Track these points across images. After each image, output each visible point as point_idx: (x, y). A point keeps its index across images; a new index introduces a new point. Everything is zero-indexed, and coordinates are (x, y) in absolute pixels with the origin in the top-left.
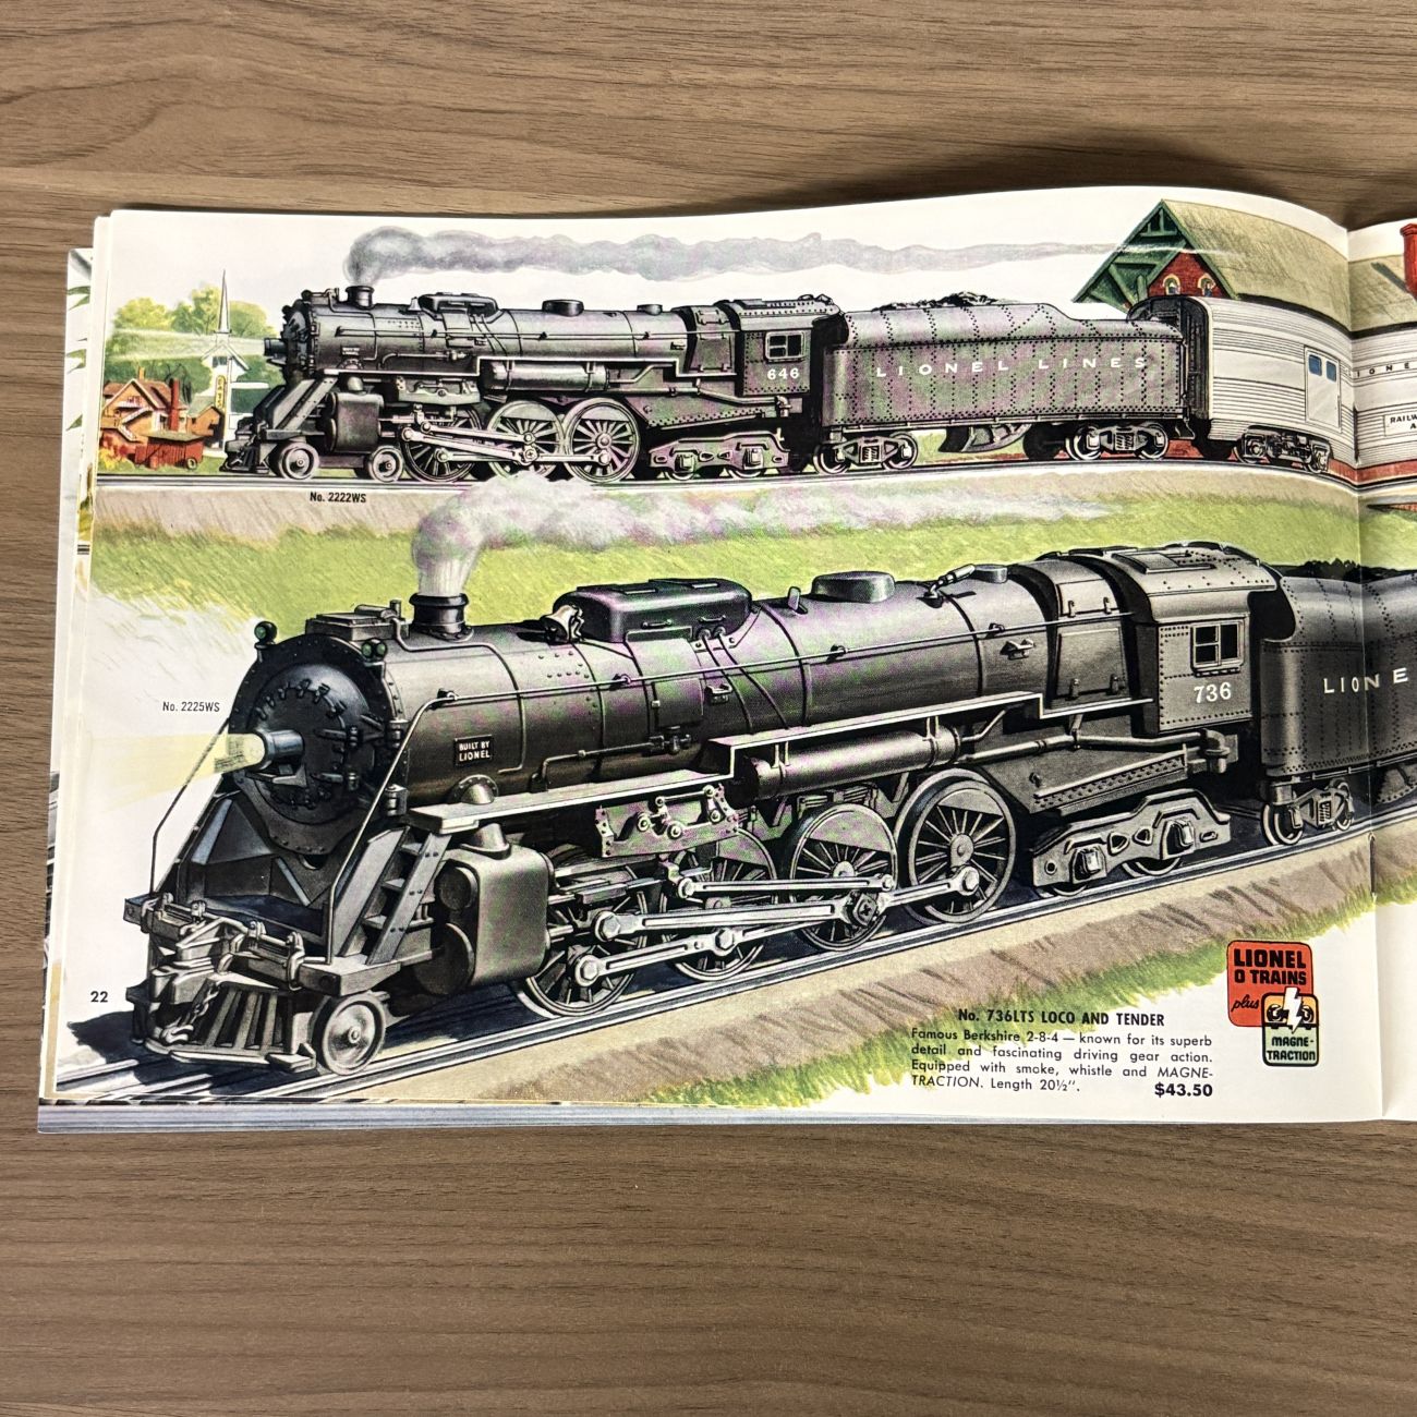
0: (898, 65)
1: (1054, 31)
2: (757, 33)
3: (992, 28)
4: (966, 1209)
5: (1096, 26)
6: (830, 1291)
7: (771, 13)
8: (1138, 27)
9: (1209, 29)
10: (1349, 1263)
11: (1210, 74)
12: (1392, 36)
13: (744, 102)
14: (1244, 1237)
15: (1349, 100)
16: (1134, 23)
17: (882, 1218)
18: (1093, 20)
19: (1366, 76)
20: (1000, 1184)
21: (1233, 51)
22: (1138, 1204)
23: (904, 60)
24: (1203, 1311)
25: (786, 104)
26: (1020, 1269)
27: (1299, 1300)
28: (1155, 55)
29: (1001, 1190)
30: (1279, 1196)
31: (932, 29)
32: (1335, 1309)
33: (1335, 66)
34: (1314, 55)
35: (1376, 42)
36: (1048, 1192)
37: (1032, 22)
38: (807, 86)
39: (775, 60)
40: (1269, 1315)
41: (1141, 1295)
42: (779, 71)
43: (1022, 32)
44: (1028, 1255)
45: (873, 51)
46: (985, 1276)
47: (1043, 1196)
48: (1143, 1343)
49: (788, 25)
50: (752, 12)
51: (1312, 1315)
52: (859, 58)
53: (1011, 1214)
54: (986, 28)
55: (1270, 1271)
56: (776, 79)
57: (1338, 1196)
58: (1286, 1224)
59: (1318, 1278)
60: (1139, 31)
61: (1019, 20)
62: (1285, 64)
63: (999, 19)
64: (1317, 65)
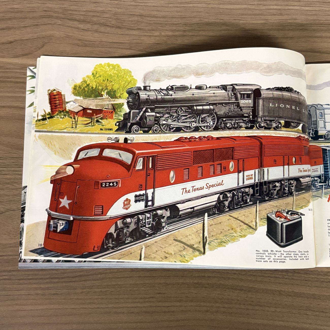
1: (248, 21)
2: (181, 23)
3: (234, 21)
4: (238, 291)
5: (258, 20)
6: (207, 311)
7: (184, 19)
8: (267, 20)
9: (284, 20)
10: (325, 301)
11: (284, 30)
12: (325, 20)
13: (178, 39)
14: (301, 296)
15: (316, 35)
16: (267, 19)
17: (218, 294)
18: (257, 18)
19: (319, 30)
20: (245, 285)
21: (289, 25)
22: (277, 289)
23: (214, 29)
24: (292, 313)
25: (188, 39)
26: (250, 305)
27: (314, 310)
28: (271, 26)
29: (246, 287)
30: (309, 286)
32: (323, 312)
33: (313, 27)
34: (307, 25)
35: (322, 22)
36: (256, 287)
37: (243, 19)
38: (193, 35)
39: (185, 30)
40: (308, 314)
41: (278, 310)
42: (186, 32)
43: (241, 22)
44: (252, 301)
45: (207, 27)
46: (242, 306)
47: (255, 288)
48: (279, 321)
49: (188, 21)
50: (179, 19)
51: (317, 313)
52: (204, 29)
53: (248, 292)
54: (233, 21)
55: (307, 303)
56: (185, 34)
57: (322, 286)
58: (311, 293)
59: (318, 305)
60: (267, 21)
61: (240, 19)
62: (301, 27)
63: (236, 19)
64: (308, 27)
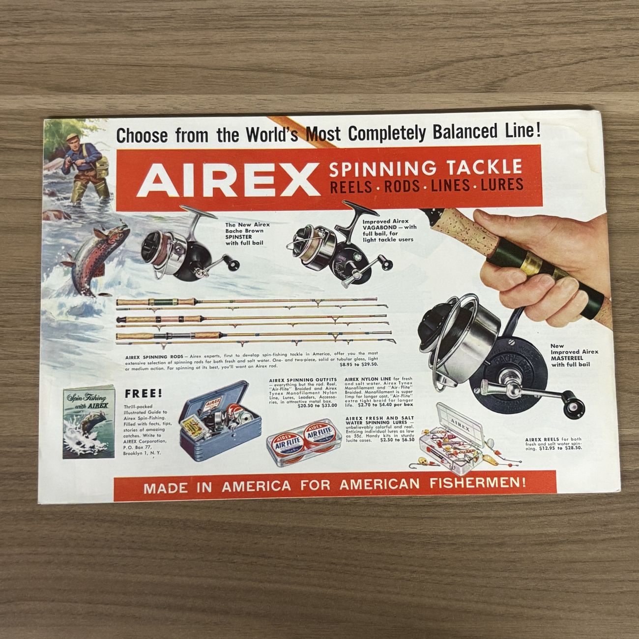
0: (71, 32)
1: (138, 13)
2: (8, 21)
3: (111, 14)
4: (107, 524)
5: (156, 11)
6: (49, 562)
7: (15, 12)
8: (173, 10)
9: (205, 9)
10: (269, 537)
11: (205, 29)
12: (284, 8)
13: (4, 52)
14: (224, 528)
15: (266, 37)
16: (172, 8)
17: (71, 531)
18: (155, 8)
19: (273, 26)
20: (121, 513)
21: (215, 18)
22: (179, 517)
23: (72, 30)
24: (207, 561)
25: (22, 51)
26: (129, 548)
27: (247, 553)
28: (182, 22)
29: (121, 515)
30: (239, 510)
31: (85, 16)
32: (263, 556)
33: (260, 23)
34: (250, 18)
35: (277, 11)
36: (141, 515)
37: (128, 10)
38: (31, 44)
39: (17, 33)
40: (235, 561)
41: (181, 556)
42: (18, 38)
43: (124, 14)
44: (133, 542)
45: (59, 27)
46: (115, 552)
47: (139, 516)
48: (181, 576)
49: (22, 17)
50: (6, 12)
51: (254, 559)
52: (54, 30)
53: (126, 525)
54: (108, 14)
55: (236, 542)
56: (17, 41)
57: (264, 508)
58: (242, 522)
59: (256, 543)
60: (175, 11)
61: (122, 9)
62: (238, 22)
63: (114, 10)
64: (251, 22)
